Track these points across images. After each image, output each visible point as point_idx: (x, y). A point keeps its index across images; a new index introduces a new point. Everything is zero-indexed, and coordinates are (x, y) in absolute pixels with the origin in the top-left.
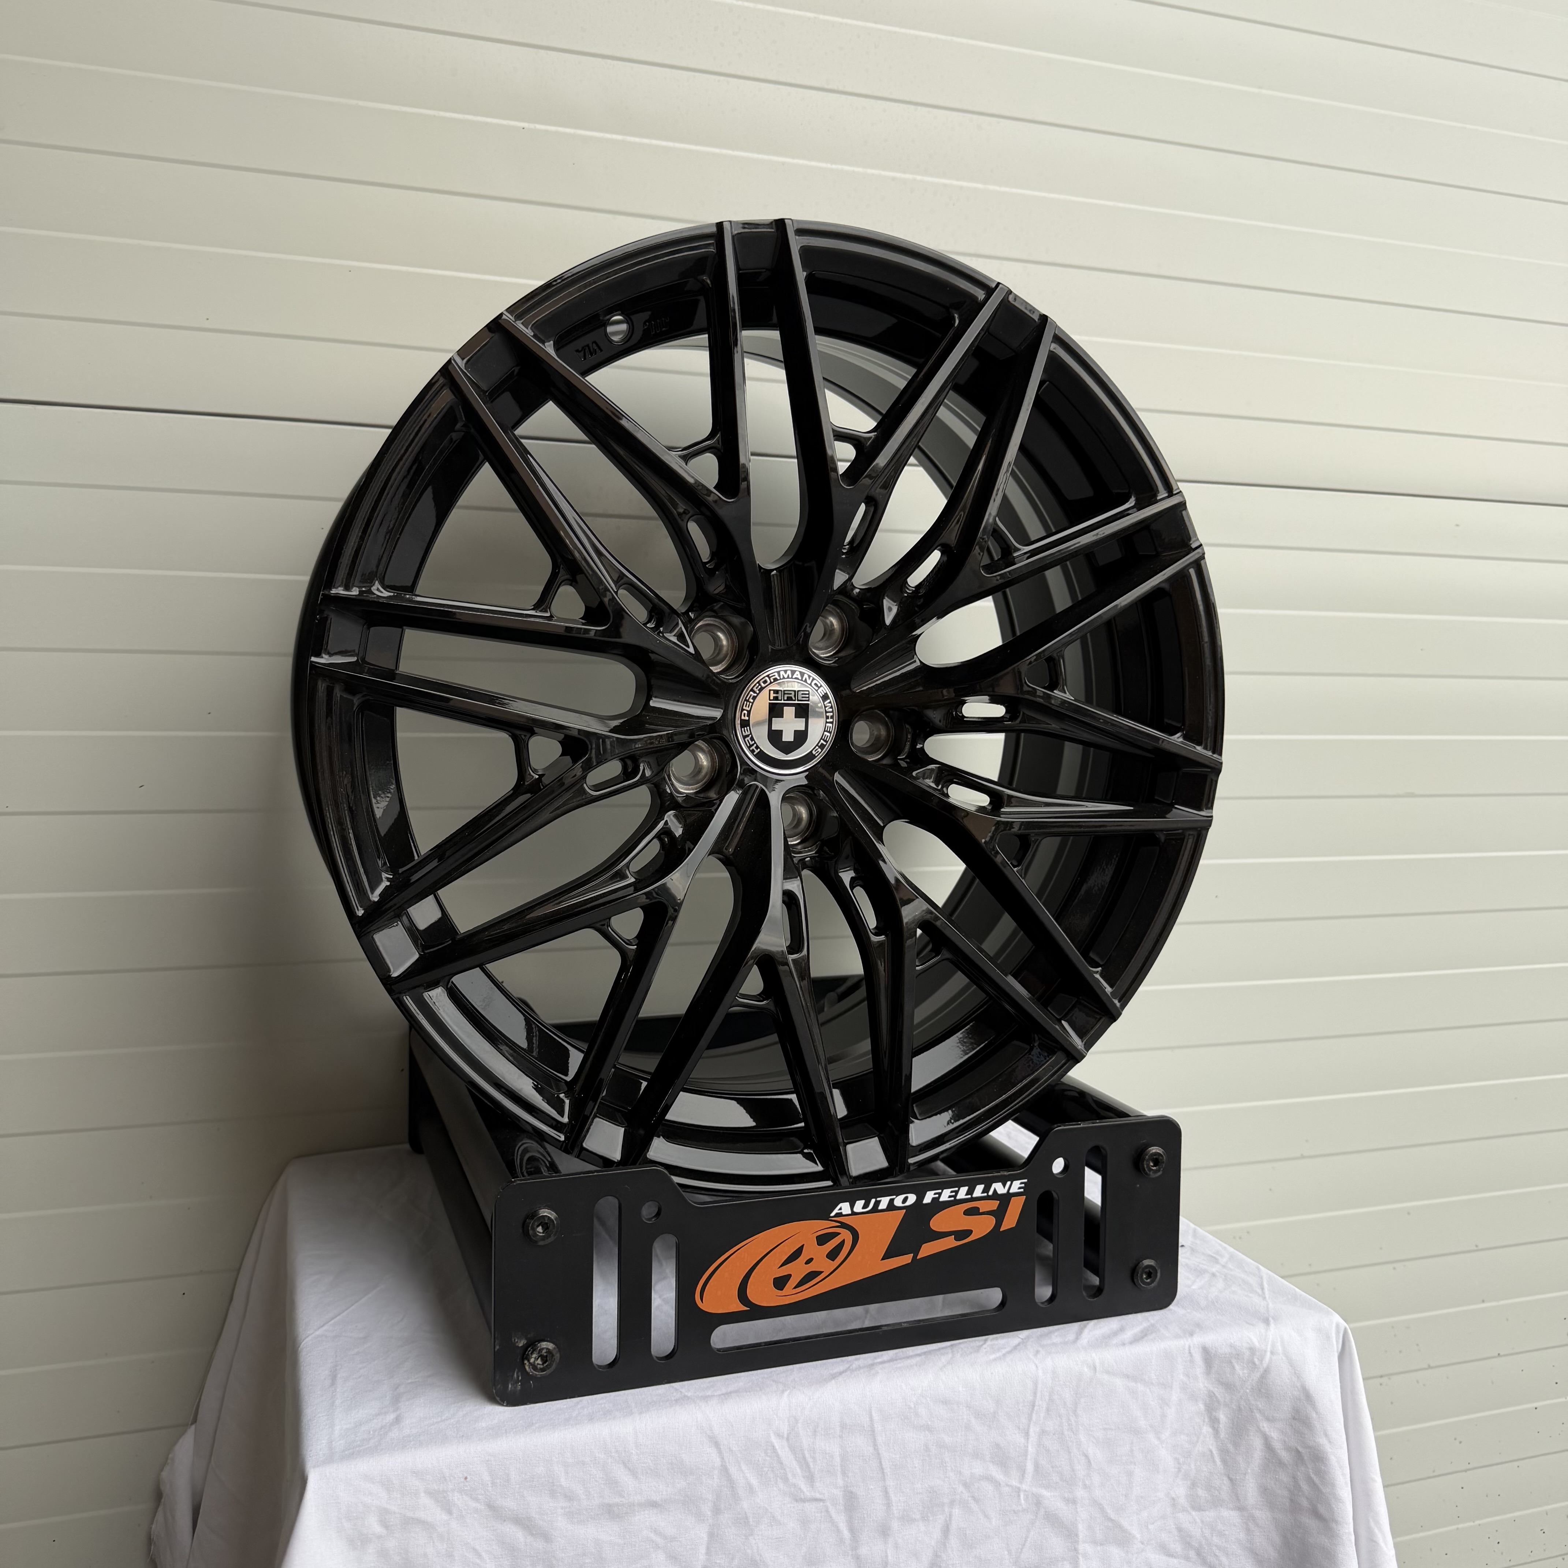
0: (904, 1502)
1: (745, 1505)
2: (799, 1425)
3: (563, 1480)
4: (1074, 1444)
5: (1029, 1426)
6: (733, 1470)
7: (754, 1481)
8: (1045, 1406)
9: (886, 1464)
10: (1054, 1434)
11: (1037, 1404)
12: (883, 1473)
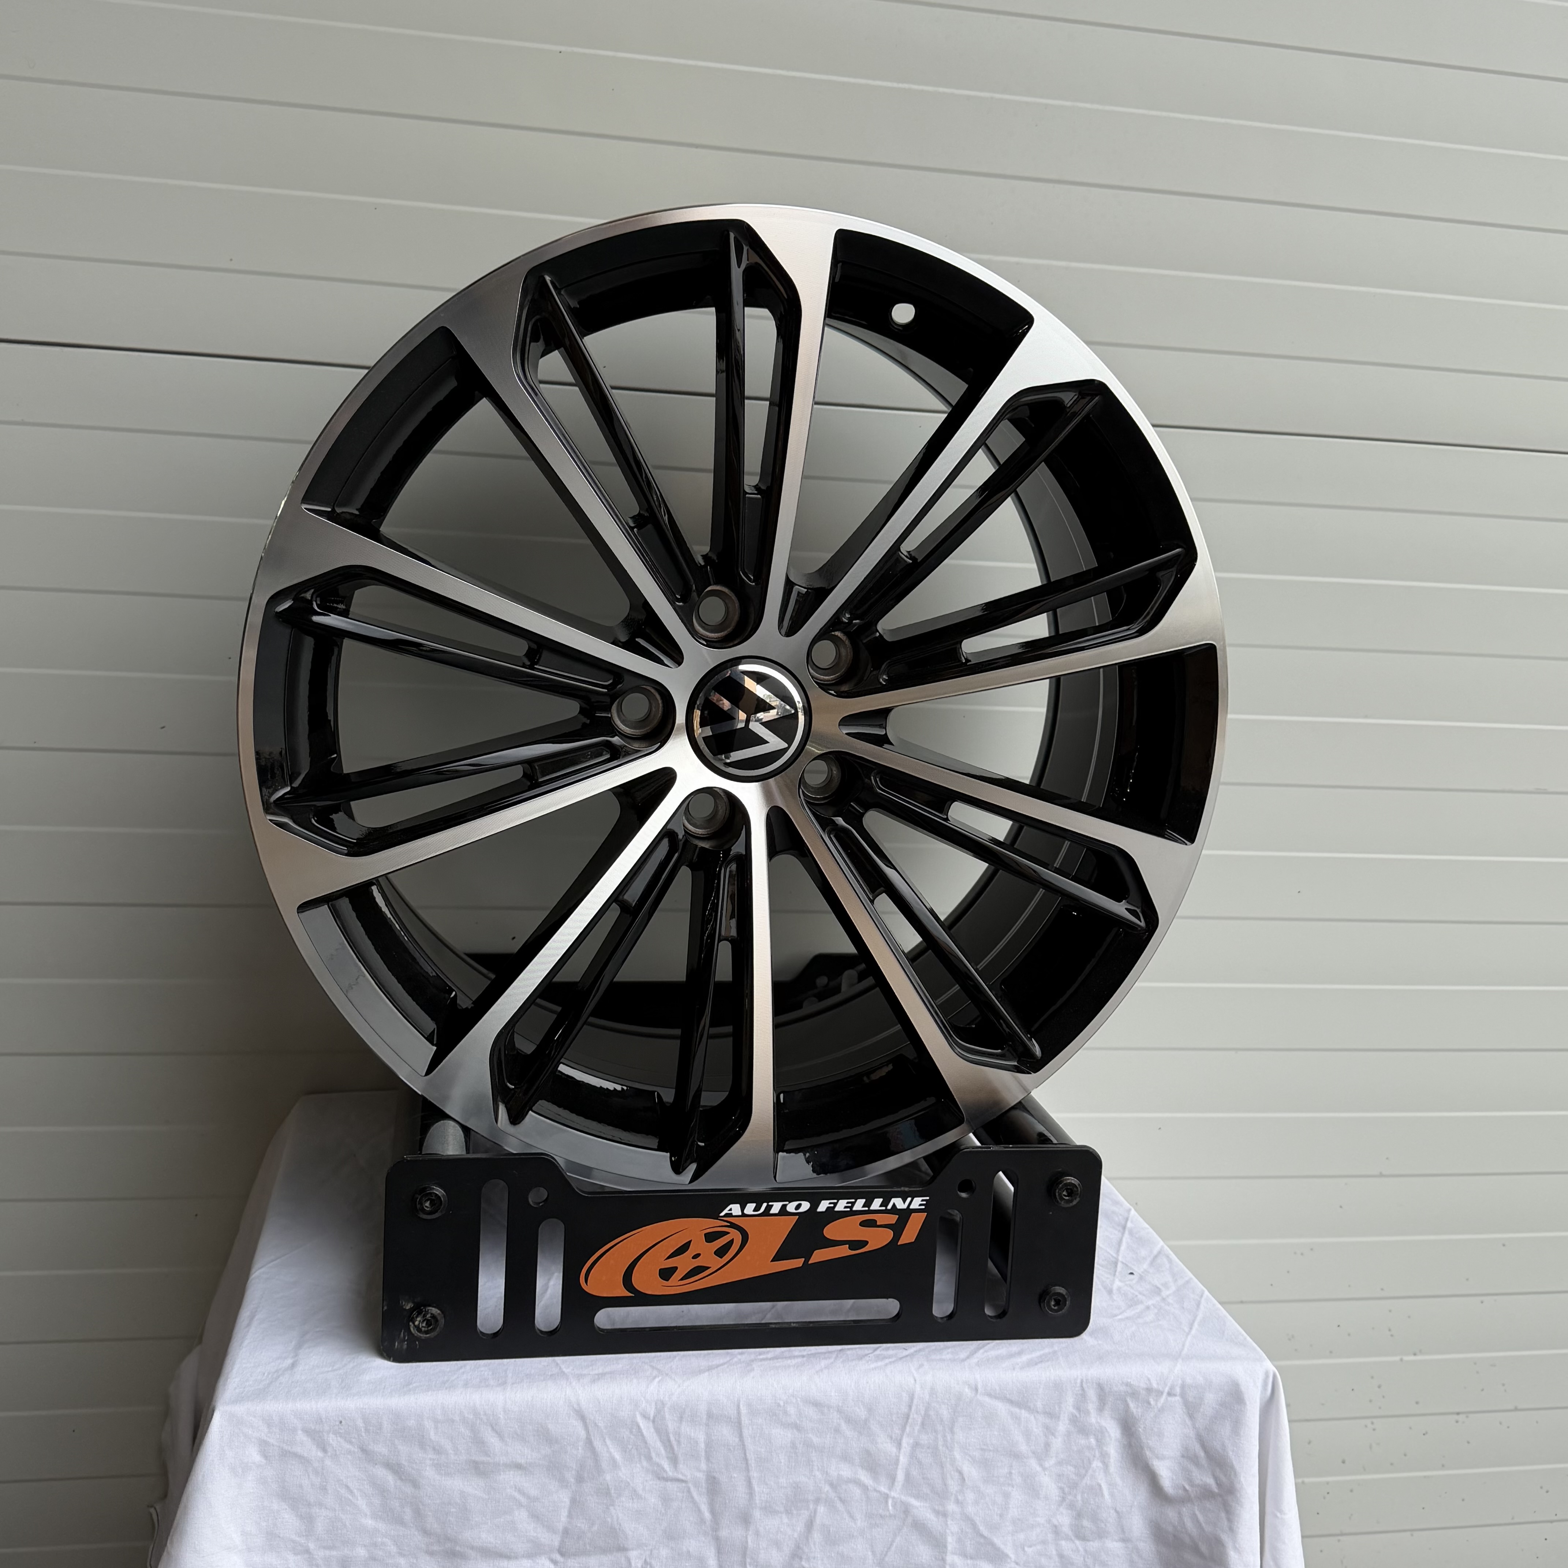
0: (767, 1494)
1: (608, 1477)
2: (666, 1409)
3: (432, 1433)
4: (948, 1460)
5: (902, 1436)
6: (597, 1444)
7: (617, 1456)
8: (920, 1421)
9: (751, 1456)
10: (928, 1448)
11: (911, 1416)
12: (747, 1464)
